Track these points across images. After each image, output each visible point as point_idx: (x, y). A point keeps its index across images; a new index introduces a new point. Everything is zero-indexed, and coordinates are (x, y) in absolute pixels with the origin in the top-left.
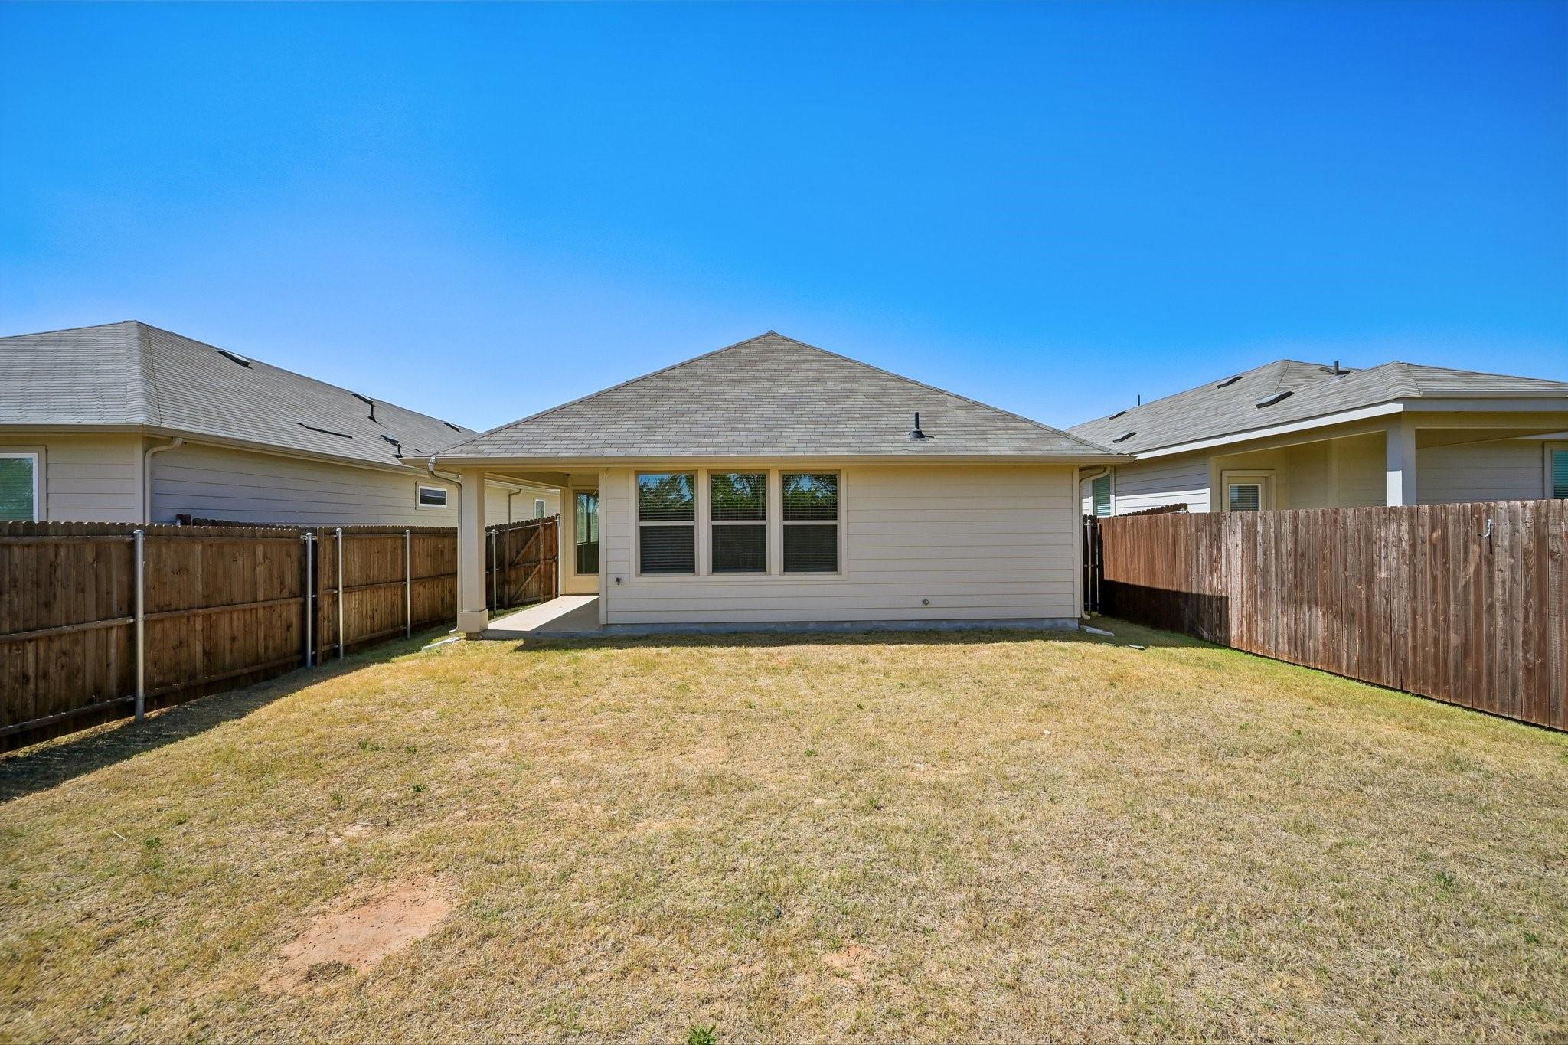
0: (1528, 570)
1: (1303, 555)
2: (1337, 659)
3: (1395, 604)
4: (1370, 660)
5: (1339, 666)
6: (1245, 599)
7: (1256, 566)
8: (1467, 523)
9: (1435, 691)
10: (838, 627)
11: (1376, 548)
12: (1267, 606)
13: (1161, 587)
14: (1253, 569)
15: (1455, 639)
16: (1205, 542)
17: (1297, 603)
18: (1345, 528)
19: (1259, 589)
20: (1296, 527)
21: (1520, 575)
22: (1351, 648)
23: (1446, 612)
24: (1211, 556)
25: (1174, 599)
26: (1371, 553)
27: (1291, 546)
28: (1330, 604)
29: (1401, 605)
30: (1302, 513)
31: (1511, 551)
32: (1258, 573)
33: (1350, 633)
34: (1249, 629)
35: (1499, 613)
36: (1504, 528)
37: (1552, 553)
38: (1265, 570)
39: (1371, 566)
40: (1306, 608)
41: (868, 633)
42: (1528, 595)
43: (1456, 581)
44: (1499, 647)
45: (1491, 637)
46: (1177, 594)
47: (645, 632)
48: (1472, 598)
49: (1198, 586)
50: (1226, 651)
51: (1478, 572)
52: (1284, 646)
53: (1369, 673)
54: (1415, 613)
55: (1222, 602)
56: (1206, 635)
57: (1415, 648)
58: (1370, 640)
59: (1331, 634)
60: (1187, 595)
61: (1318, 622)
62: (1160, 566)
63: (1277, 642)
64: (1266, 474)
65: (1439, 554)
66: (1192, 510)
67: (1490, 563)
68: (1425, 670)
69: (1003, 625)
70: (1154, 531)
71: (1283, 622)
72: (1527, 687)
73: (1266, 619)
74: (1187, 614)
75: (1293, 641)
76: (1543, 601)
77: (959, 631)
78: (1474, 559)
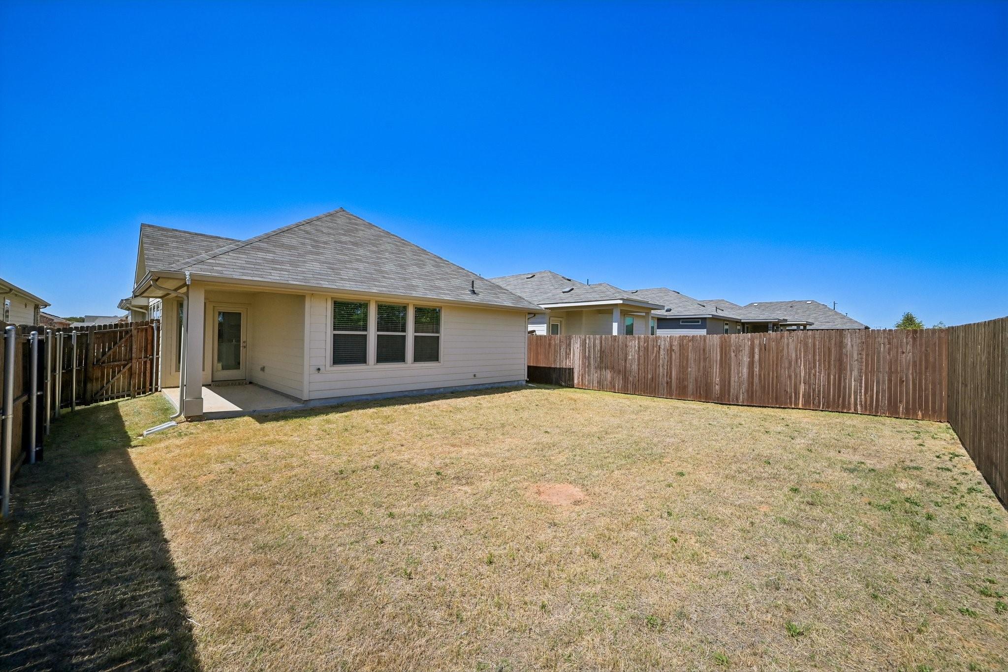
0: (668, 355)
1: (603, 352)
2: (614, 387)
3: (633, 367)
4: (625, 386)
5: (615, 389)
6: (581, 368)
7: (585, 356)
8: (654, 341)
9: (644, 393)
10: (438, 391)
11: (628, 349)
12: (589, 371)
13: (542, 366)
14: (584, 357)
15: (650, 376)
16: (564, 346)
17: (601, 369)
18: (618, 342)
19: (586, 365)
20: (601, 342)
21: (666, 357)
22: (619, 383)
23: (647, 368)
24: (566, 352)
25: (548, 370)
26: (626, 350)
27: (599, 348)
28: (613, 368)
29: (635, 367)
30: (604, 336)
31: (664, 349)
32: (585, 358)
33: (619, 377)
34: (582, 380)
35: (661, 367)
36: (663, 343)
37: (673, 350)
38: (589, 357)
39: (626, 355)
40: (604, 370)
41: (452, 393)
42: (668, 362)
43: (650, 358)
44: (661, 377)
45: (659, 375)
46: (550, 368)
47: (334, 402)
48: (654, 364)
49: (560, 365)
50: (572, 390)
51: (656, 355)
52: (595, 384)
53: (625, 390)
54: (639, 369)
55: (571, 371)
56: (563, 384)
57: (638, 380)
58: (625, 379)
59: (613, 379)
60: (555, 369)
61: (608, 375)
62: (541, 357)
63: (593, 383)
64: (560, 319)
65: (646, 351)
66: (538, 333)
67: (659, 353)
68: (641, 387)
69: (503, 385)
70: (539, 342)
71: (595, 376)
72: (667, 388)
73: (589, 375)
74: (554, 376)
75: (599, 382)
76: (671, 364)
77: (487, 389)
78: (655, 352)
